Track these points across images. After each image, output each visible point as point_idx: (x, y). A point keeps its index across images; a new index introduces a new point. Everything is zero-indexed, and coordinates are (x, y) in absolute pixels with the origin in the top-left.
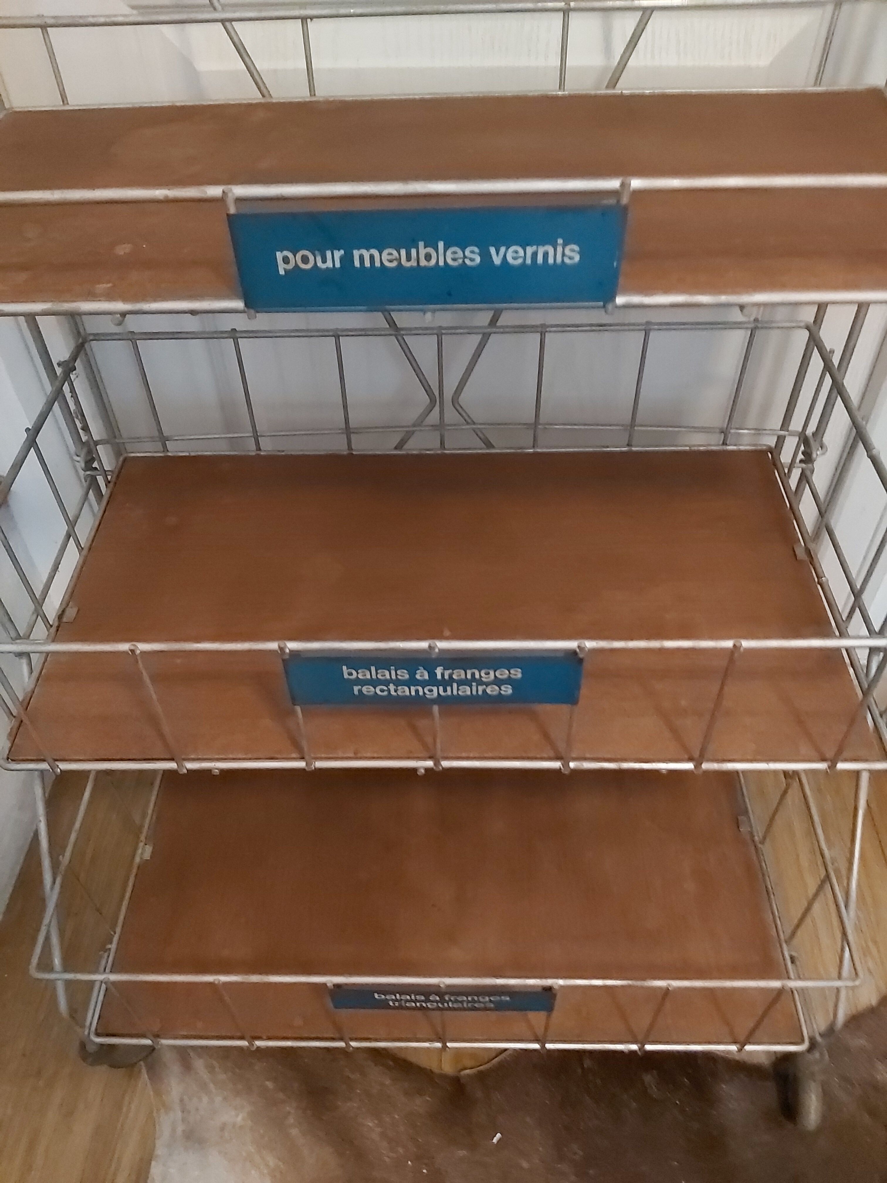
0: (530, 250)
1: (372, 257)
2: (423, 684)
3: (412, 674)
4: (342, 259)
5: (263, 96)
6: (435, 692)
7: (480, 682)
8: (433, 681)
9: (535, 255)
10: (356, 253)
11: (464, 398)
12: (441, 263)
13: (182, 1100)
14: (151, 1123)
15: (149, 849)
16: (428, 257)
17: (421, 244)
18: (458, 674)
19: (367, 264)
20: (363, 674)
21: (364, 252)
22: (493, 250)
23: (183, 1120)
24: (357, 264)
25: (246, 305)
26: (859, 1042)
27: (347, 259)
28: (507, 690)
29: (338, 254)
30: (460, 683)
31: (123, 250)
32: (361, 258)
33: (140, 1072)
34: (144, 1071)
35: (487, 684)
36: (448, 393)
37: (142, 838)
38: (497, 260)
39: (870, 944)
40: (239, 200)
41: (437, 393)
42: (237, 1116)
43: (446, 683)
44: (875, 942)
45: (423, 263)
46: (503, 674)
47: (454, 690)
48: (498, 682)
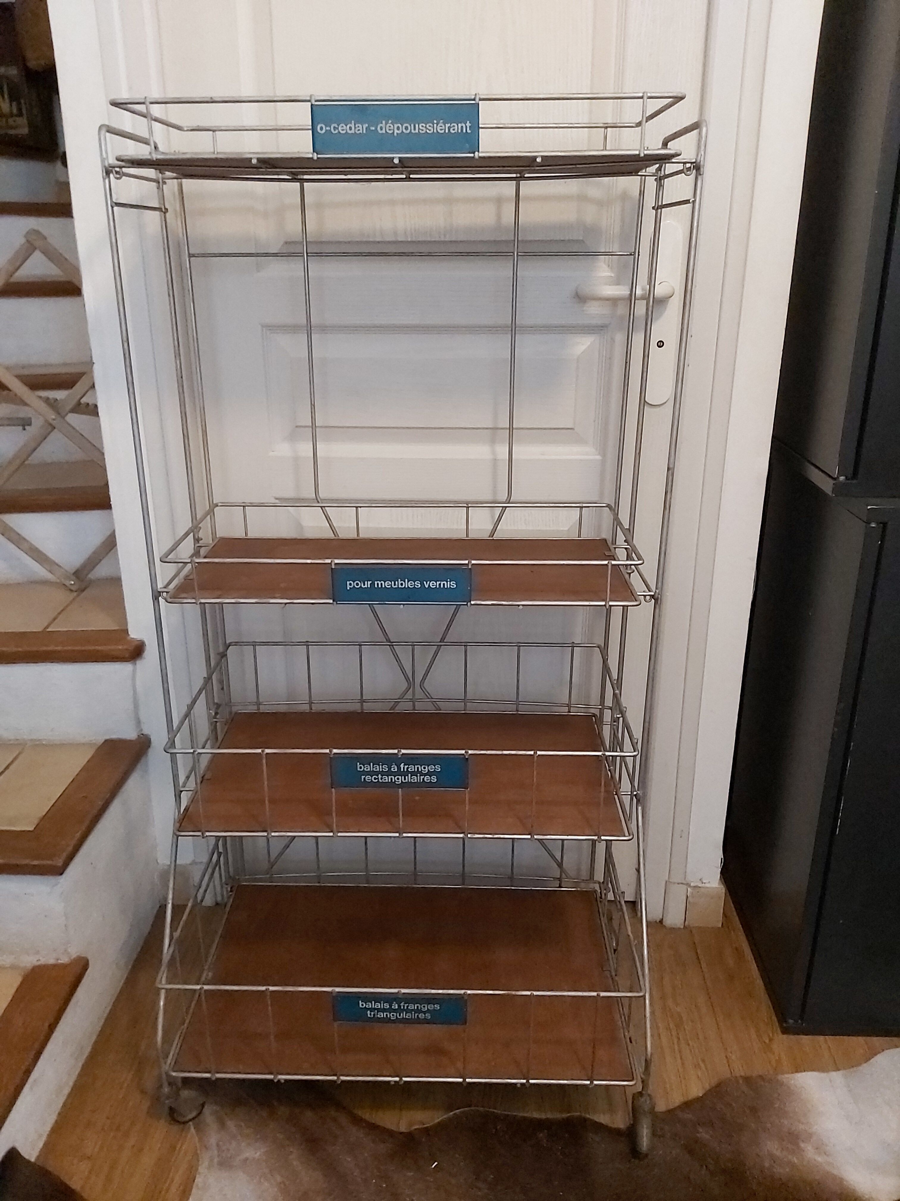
0: (438, 583)
1: (381, 584)
2: (395, 774)
3: (390, 768)
4: (370, 584)
5: (335, 536)
6: (400, 780)
7: (422, 774)
8: (399, 773)
9: (440, 584)
10: (376, 583)
11: (426, 684)
12: (406, 587)
13: (218, 1145)
14: (196, 1156)
15: (210, 974)
16: (402, 584)
17: (399, 580)
18: (412, 768)
19: (380, 586)
20: (367, 768)
21: (378, 582)
22: (425, 582)
23: (219, 1156)
24: (376, 586)
25: (333, 601)
26: (688, 1116)
27: (373, 584)
28: (434, 779)
29: (369, 583)
30: (413, 774)
31: (282, 585)
32: (378, 584)
33: (189, 1128)
34: (192, 1129)
35: (425, 775)
36: (418, 680)
37: (206, 967)
38: (427, 586)
39: (701, 1063)
40: (336, 564)
41: (411, 680)
42: (256, 1153)
43: (405, 774)
44: (703, 1061)
45: (400, 586)
46: (431, 768)
47: (409, 778)
48: (429, 774)
